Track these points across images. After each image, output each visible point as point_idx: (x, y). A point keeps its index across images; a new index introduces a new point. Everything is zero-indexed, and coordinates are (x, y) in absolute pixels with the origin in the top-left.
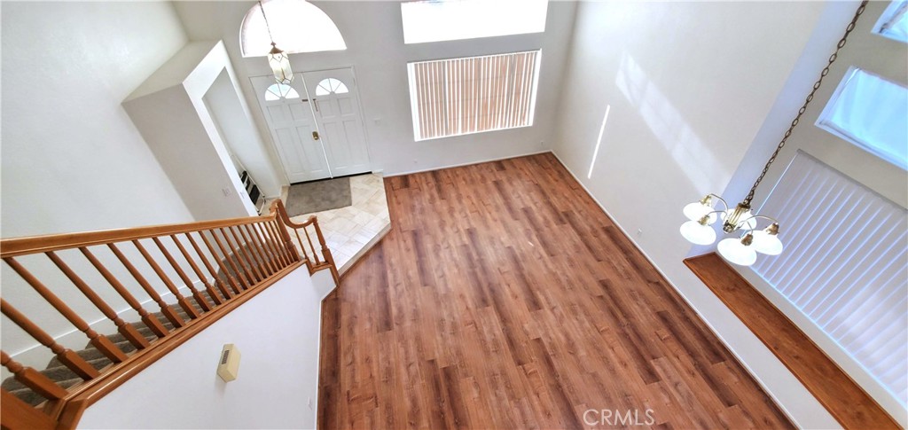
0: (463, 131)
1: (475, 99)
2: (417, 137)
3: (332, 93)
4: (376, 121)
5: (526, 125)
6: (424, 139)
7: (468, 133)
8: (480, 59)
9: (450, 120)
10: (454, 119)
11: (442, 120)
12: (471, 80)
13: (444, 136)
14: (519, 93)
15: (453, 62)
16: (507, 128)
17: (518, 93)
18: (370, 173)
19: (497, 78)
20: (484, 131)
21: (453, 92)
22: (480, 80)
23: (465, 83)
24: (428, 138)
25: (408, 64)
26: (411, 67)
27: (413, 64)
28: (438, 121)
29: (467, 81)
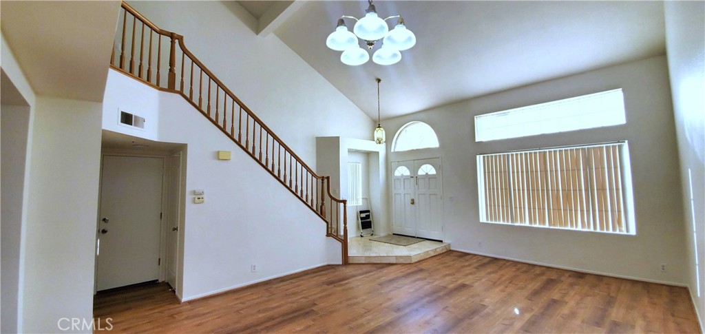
0: (530, 222)
1: (543, 190)
2: (483, 218)
3: (427, 174)
4: (451, 198)
5: (625, 233)
6: (489, 222)
7: (537, 225)
8: (545, 153)
9: (516, 208)
10: (520, 208)
11: (507, 206)
12: (536, 171)
13: (510, 223)
14: (604, 190)
15: (517, 155)
16: (592, 229)
17: (602, 189)
18: (441, 241)
19: (568, 170)
20: (558, 228)
21: (518, 181)
22: (546, 171)
23: (530, 173)
24: (494, 222)
25: (478, 156)
26: (480, 159)
27: (482, 156)
28: (503, 206)
29: (532, 171)
